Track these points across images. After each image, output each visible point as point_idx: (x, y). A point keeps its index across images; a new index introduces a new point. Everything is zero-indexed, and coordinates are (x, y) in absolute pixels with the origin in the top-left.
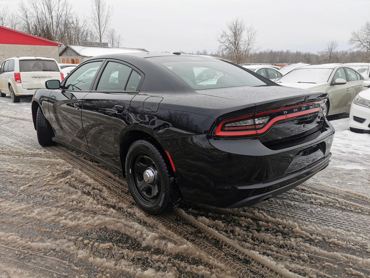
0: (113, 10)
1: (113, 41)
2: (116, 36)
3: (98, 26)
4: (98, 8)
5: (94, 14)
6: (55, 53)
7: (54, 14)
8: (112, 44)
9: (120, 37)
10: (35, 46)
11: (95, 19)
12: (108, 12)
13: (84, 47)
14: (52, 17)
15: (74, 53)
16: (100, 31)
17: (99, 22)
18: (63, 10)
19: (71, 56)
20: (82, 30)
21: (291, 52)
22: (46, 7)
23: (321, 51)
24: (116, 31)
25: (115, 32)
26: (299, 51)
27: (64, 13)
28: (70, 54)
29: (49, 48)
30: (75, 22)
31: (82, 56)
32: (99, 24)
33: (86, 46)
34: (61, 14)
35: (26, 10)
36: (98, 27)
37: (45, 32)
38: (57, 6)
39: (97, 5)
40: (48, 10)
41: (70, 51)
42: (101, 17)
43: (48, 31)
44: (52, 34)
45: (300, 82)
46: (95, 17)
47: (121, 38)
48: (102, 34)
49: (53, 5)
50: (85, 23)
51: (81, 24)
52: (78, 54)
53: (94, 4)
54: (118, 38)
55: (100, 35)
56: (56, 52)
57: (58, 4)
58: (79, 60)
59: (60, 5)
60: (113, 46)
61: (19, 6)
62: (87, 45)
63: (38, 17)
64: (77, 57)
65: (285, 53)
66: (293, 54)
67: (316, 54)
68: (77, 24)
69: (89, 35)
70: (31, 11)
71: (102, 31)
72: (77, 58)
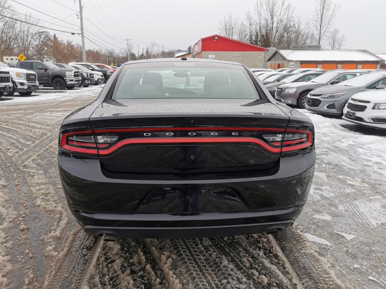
0: (339, 9)
1: (334, 43)
2: (339, 36)
3: (320, 27)
4: (322, 8)
5: (317, 15)
6: (260, 58)
7: (275, 19)
8: (332, 46)
9: (344, 37)
10: (244, 52)
11: (318, 20)
12: (334, 11)
13: (293, 51)
14: (273, 23)
15: (281, 58)
16: (320, 33)
17: (321, 23)
18: (285, 14)
19: (279, 60)
20: (302, 33)
22: (269, 13)
24: (340, 32)
25: (338, 32)
27: (285, 17)
28: (278, 58)
29: (257, 54)
30: (297, 26)
31: (288, 60)
32: (320, 26)
33: (296, 50)
34: (282, 19)
35: (251, 18)
36: (319, 29)
37: (264, 38)
38: (279, 12)
39: (322, 5)
40: (270, 16)
41: (278, 56)
42: (324, 17)
43: (267, 37)
44: (270, 39)
46: (318, 18)
47: (345, 39)
48: (321, 36)
49: (275, 10)
50: (307, 25)
51: (302, 27)
52: (284, 59)
53: (318, 5)
54: (341, 38)
55: (320, 37)
56: (262, 57)
57: (280, 9)
58: (285, 64)
59: (283, 9)
60: (333, 48)
61: (246, 16)
62: (297, 48)
63: (260, 24)
64: (283, 61)
68: (299, 27)
69: (309, 38)
70: (256, 18)
71: (322, 32)
72: (283, 63)
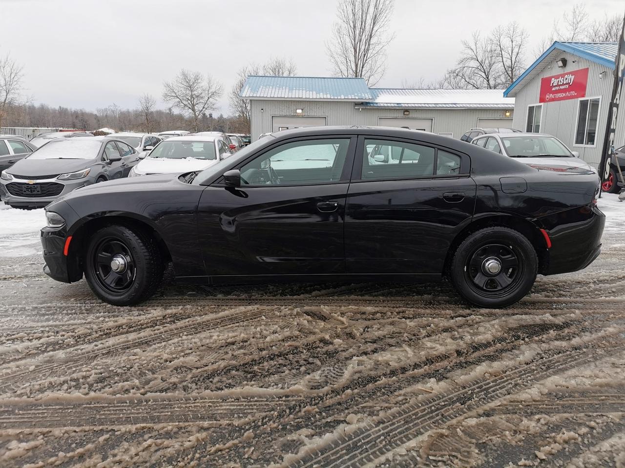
21: (49, 107)
23: (103, 109)
26: (64, 106)
45: (307, 160)
65: (38, 109)
66: (54, 111)
67: (95, 112)
